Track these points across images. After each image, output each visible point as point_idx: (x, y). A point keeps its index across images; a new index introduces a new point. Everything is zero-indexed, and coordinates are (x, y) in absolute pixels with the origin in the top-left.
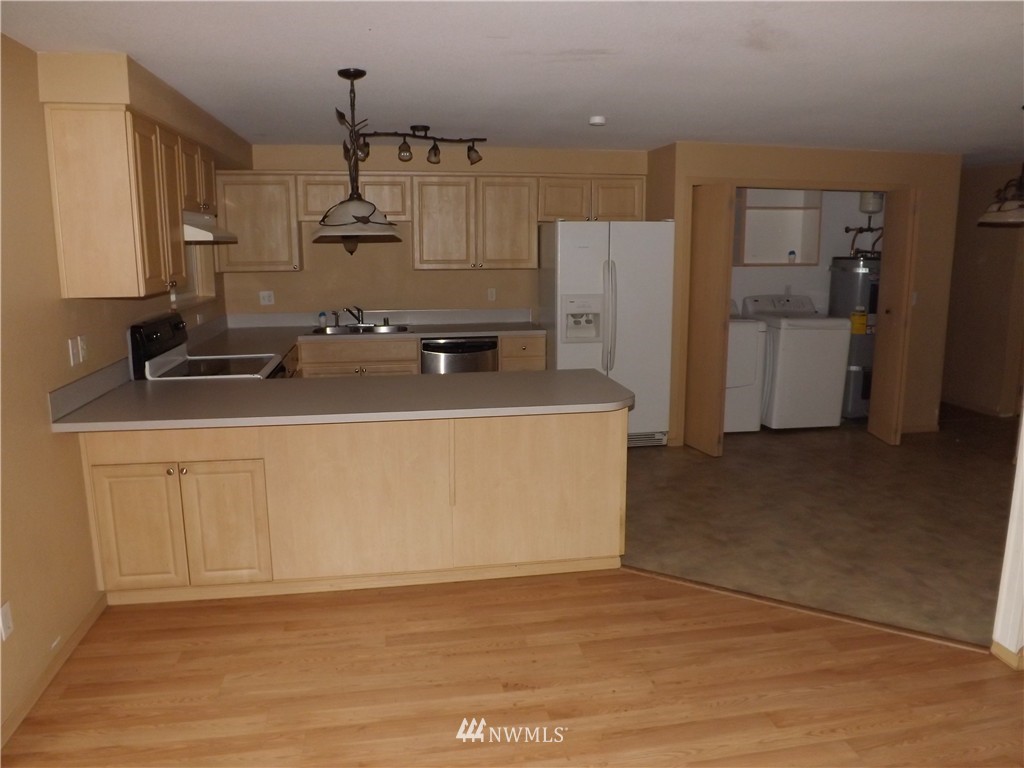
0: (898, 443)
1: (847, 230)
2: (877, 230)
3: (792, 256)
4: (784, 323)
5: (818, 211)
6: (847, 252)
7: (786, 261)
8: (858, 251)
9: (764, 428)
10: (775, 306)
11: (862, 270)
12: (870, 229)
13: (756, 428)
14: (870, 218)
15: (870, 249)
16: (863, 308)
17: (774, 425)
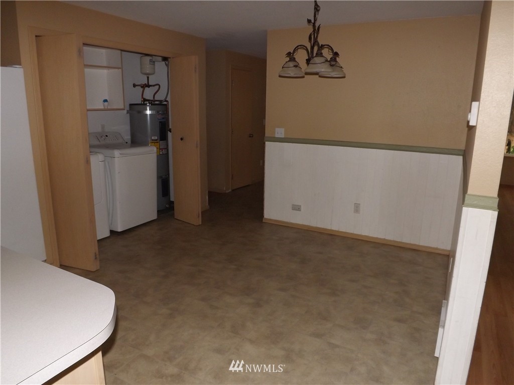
0: (200, 223)
1: (134, 86)
2: (154, 86)
3: (106, 103)
4: (117, 153)
5: (120, 70)
6: (139, 100)
7: (102, 107)
8: (145, 100)
9: (112, 232)
10: (100, 141)
11: (148, 112)
12: (148, 86)
13: (107, 234)
14: (148, 78)
15: (152, 99)
16: (156, 138)
17: (120, 229)
